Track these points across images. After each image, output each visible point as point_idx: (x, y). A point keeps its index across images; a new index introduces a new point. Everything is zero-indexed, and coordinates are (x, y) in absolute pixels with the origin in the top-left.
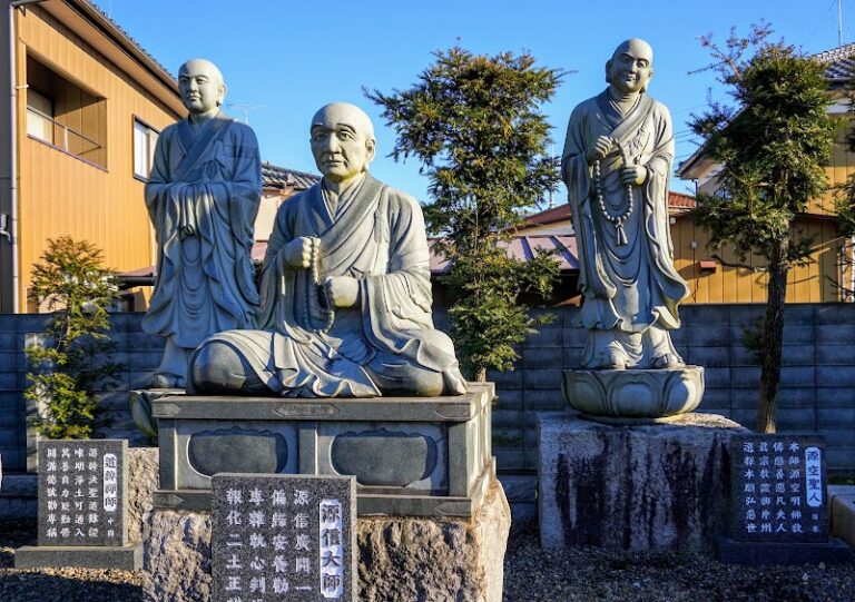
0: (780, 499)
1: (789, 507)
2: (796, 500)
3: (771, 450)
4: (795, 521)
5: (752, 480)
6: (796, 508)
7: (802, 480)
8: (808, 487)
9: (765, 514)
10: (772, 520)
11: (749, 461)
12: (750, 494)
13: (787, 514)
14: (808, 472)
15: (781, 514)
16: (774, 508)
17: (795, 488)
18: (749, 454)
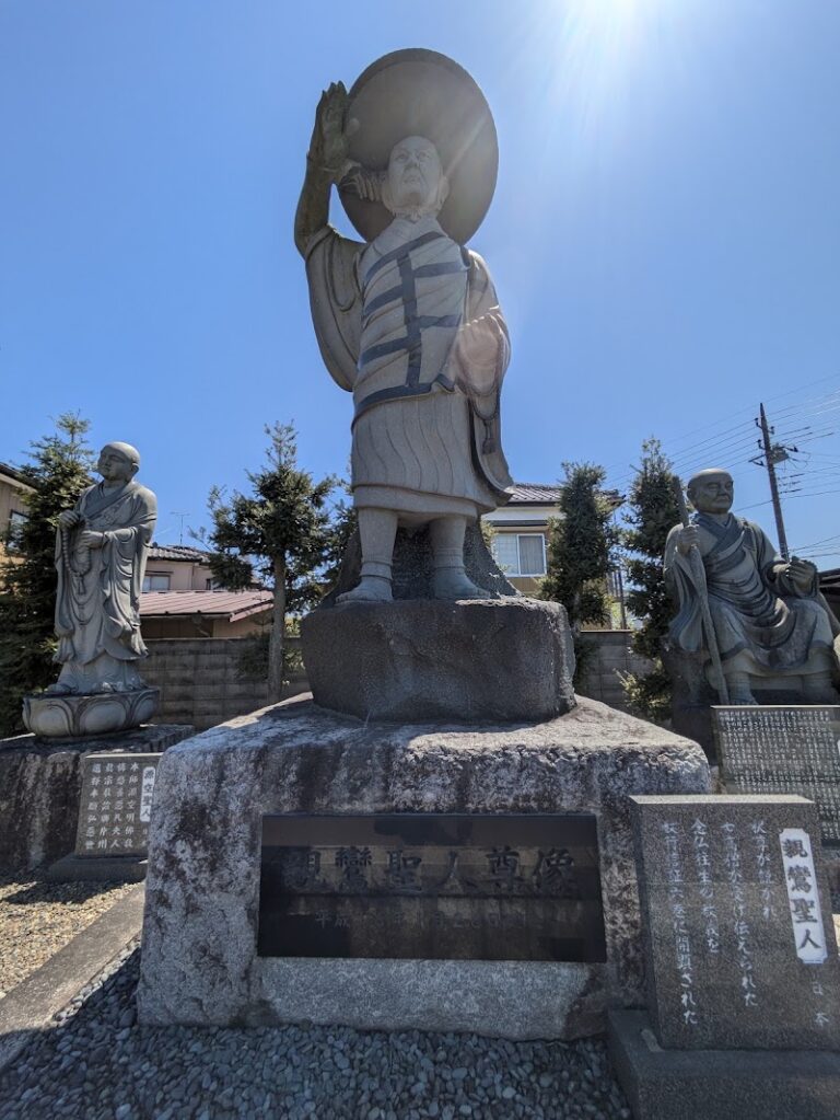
0: (117, 816)
1: (124, 824)
2: (130, 817)
3: (115, 770)
4: (128, 836)
5: (96, 799)
6: (130, 824)
7: (137, 797)
8: (143, 803)
9: (103, 831)
10: (109, 837)
11: (95, 781)
12: (92, 812)
13: (122, 830)
14: (143, 790)
15: (116, 830)
16: (111, 825)
17: (131, 804)
18: (96, 775)
